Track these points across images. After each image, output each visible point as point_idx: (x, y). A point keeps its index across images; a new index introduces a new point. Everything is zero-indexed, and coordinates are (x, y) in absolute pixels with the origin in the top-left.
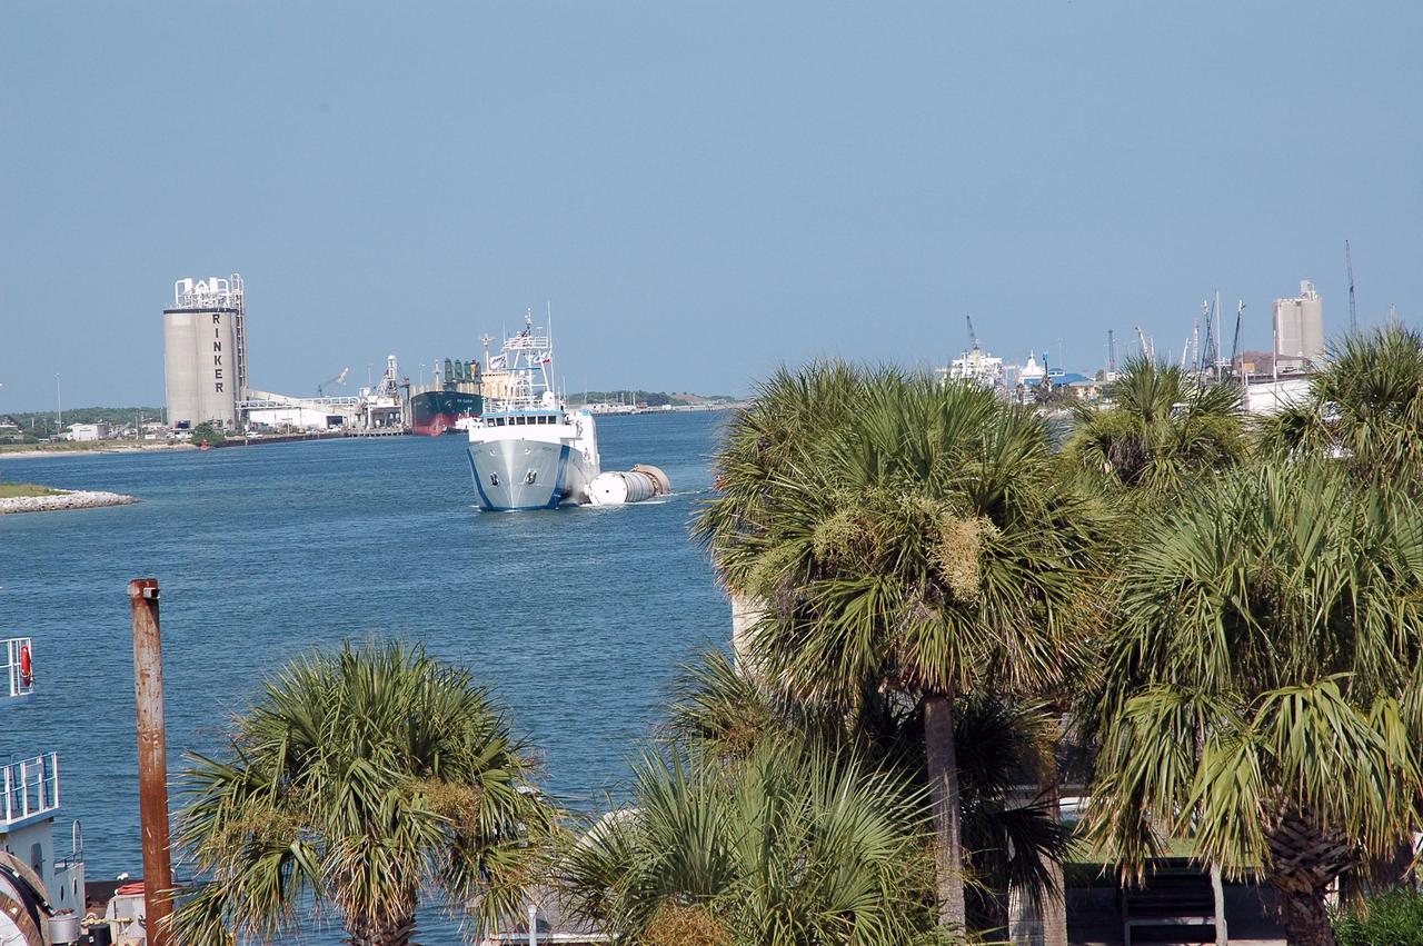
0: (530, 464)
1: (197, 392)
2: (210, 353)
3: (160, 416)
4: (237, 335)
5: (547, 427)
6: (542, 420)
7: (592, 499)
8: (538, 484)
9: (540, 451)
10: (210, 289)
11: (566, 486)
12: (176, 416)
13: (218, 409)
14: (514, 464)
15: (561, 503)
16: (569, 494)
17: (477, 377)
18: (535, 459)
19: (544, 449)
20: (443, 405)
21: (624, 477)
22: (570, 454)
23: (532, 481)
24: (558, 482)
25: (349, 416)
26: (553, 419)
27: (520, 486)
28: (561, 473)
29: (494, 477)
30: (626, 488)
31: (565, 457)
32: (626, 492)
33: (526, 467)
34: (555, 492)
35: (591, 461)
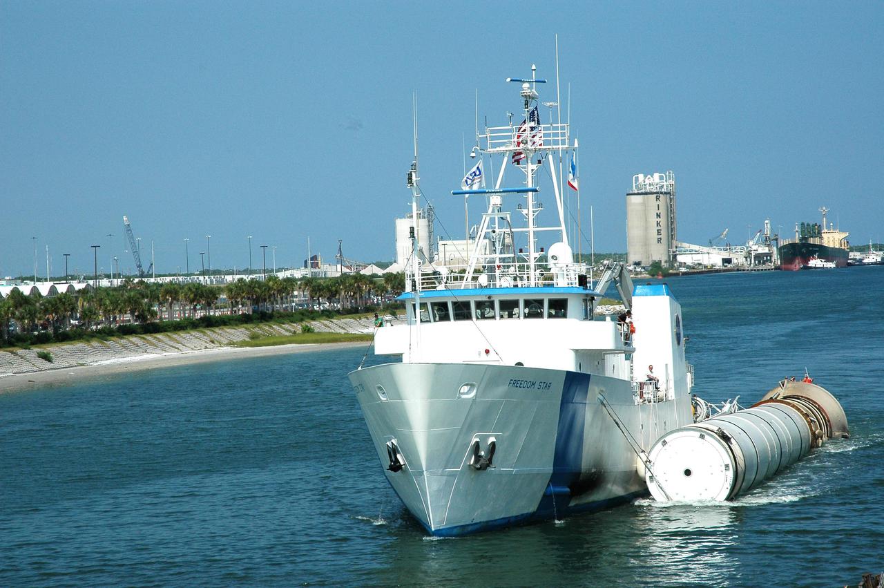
0: (481, 417)
1: (646, 244)
2: (654, 220)
3: (624, 258)
4: (670, 210)
5: (545, 324)
6: (534, 309)
7: (652, 487)
8: (501, 466)
10: (654, 180)
12: (633, 258)
13: (659, 254)
15: (572, 504)
16: (595, 480)
17: (819, 234)
18: (490, 408)
19: (515, 383)
20: (800, 251)
21: (726, 438)
22: (594, 391)
23: (483, 461)
24: (561, 457)
25: (738, 259)
26: (559, 307)
27: (453, 475)
28: (568, 433)
29: (393, 451)
30: (728, 460)
31: (578, 398)
32: (731, 474)
33: (469, 428)
34: (555, 478)
35: (661, 394)
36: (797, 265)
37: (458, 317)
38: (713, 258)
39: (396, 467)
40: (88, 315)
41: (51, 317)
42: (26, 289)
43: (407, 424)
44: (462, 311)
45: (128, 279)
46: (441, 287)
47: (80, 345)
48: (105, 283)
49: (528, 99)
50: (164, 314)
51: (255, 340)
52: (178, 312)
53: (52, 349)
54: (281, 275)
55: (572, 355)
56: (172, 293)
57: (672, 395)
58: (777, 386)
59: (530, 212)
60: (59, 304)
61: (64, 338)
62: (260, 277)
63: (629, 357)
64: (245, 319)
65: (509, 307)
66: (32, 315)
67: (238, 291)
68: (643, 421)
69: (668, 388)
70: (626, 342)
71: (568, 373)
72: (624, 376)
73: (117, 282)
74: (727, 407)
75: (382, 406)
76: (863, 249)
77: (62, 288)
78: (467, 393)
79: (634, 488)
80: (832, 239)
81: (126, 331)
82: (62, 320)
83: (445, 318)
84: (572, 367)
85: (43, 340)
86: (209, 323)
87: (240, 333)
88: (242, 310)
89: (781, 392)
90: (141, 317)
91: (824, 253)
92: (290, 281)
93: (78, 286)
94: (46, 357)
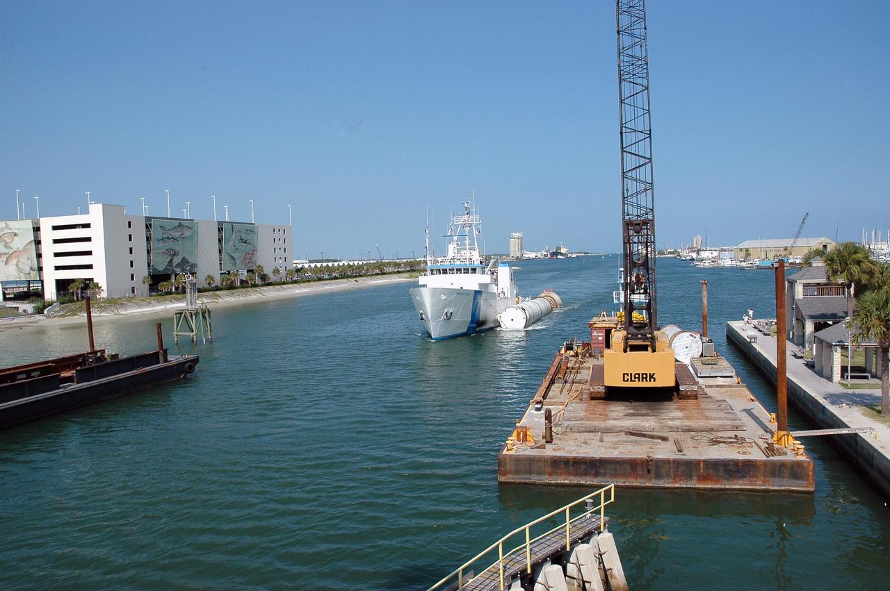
0: (448, 304)
1: (515, 251)
2: (517, 245)
3: (509, 256)
4: (521, 242)
6: (466, 271)
7: (502, 324)
8: (454, 319)
9: (455, 295)
10: (517, 235)
11: (481, 318)
12: (511, 255)
13: (518, 254)
14: (432, 307)
15: (477, 329)
16: (484, 323)
17: (560, 249)
18: (451, 301)
19: (458, 294)
20: (555, 254)
21: (524, 310)
22: (484, 295)
23: (449, 317)
24: (473, 315)
25: (539, 256)
26: (474, 270)
27: (439, 321)
28: (475, 309)
29: (422, 314)
30: (525, 317)
31: (479, 298)
32: (525, 320)
33: (444, 308)
34: (471, 322)
35: (506, 296)
36: (555, 257)
37: (443, 273)
38: (532, 255)
39: (422, 319)
40: (367, 270)
41: (358, 271)
42: (351, 263)
43: (425, 306)
44: (445, 272)
45: (378, 261)
46: (439, 264)
47: (365, 278)
48: (371, 262)
49: (466, 208)
50: (387, 270)
51: (411, 277)
52: (391, 270)
53: (358, 279)
54: (418, 260)
55: (478, 285)
56: (389, 264)
57: (509, 296)
58: (542, 293)
59: (467, 242)
60: (360, 267)
61: (361, 276)
62: (413, 260)
63: (497, 285)
64: (409, 271)
65: (459, 270)
66: (353, 270)
67: (406, 264)
68: (500, 304)
69: (508, 294)
70: (495, 281)
71: (476, 291)
72: (495, 292)
73: (375, 261)
74: (527, 299)
75: (418, 300)
76: (572, 253)
77: (361, 263)
78: (443, 297)
79: (497, 324)
80: (564, 250)
81: (377, 274)
82: (360, 272)
83: (440, 273)
84: (477, 289)
85: (356, 276)
86: (399, 272)
87: (407, 275)
88: (407, 269)
89: (543, 295)
90: (381, 271)
91: (561, 254)
92: (420, 261)
93: (365, 262)
94: (356, 281)
